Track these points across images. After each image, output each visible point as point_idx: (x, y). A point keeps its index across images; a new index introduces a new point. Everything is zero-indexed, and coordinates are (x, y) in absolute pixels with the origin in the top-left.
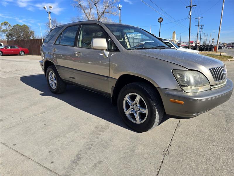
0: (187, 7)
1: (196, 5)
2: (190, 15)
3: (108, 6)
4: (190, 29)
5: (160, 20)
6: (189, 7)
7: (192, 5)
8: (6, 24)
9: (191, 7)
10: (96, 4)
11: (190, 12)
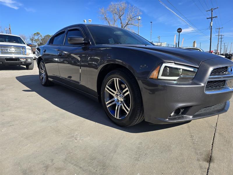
0: (207, 19)
1: (217, 17)
2: (211, 25)
3: (132, 18)
4: (211, 38)
5: (179, 30)
6: (210, 18)
7: (213, 17)
8: (38, 34)
9: (212, 18)
10: (120, 17)
11: (211, 23)
